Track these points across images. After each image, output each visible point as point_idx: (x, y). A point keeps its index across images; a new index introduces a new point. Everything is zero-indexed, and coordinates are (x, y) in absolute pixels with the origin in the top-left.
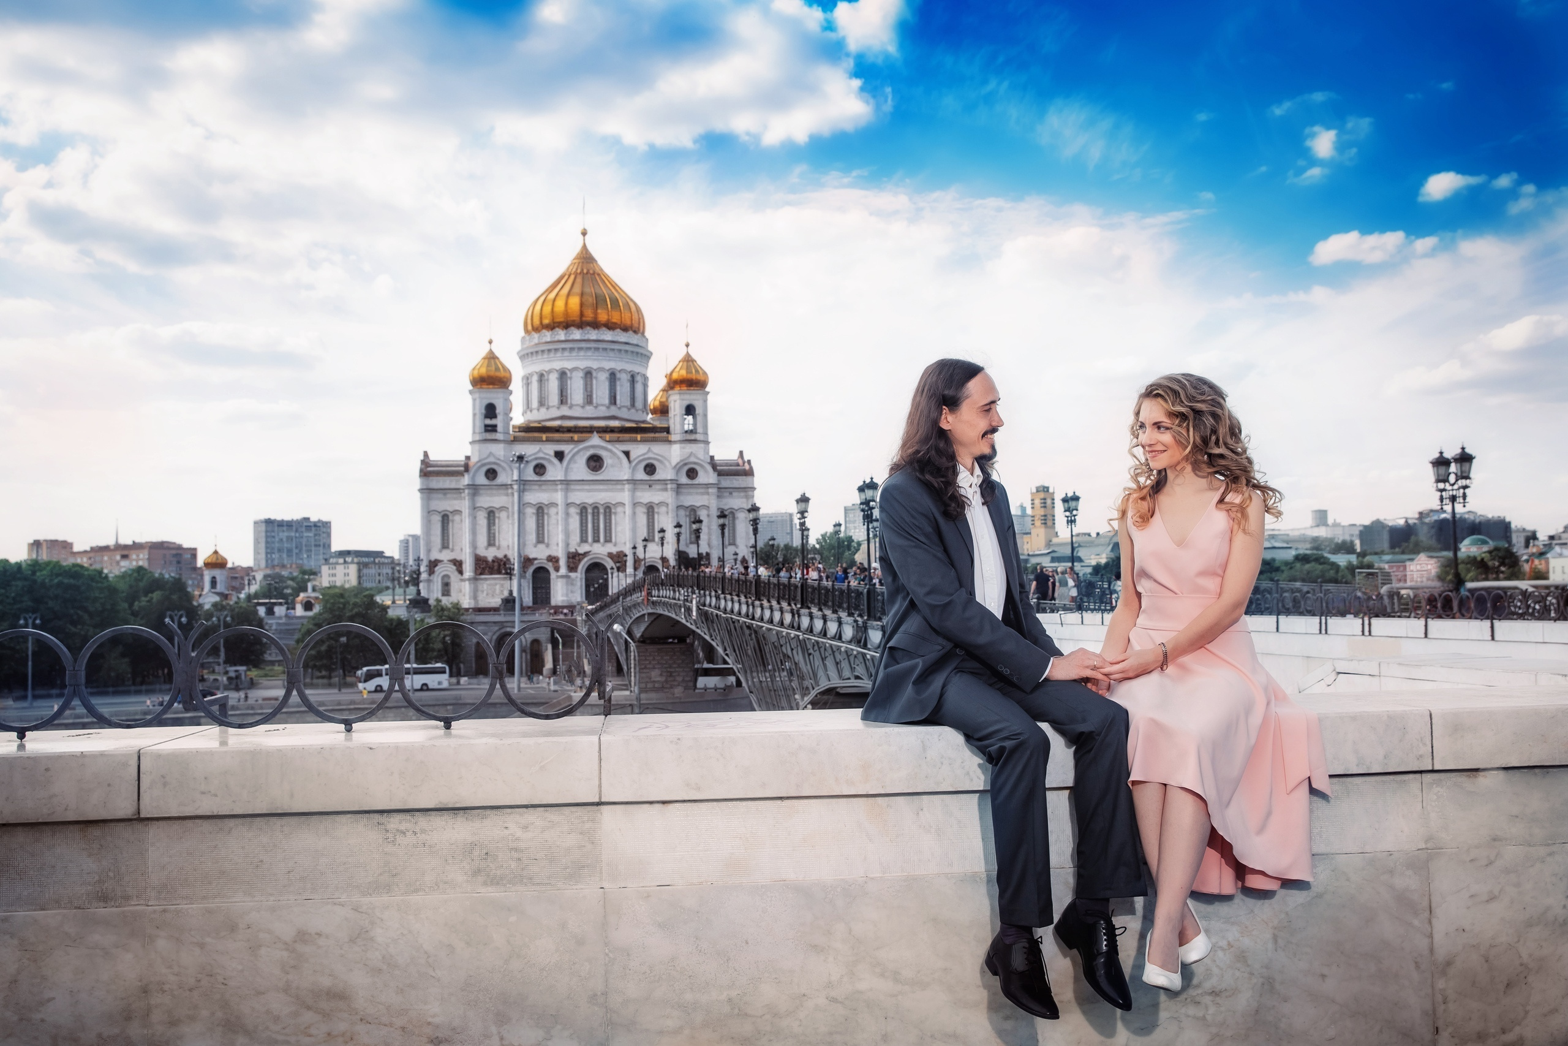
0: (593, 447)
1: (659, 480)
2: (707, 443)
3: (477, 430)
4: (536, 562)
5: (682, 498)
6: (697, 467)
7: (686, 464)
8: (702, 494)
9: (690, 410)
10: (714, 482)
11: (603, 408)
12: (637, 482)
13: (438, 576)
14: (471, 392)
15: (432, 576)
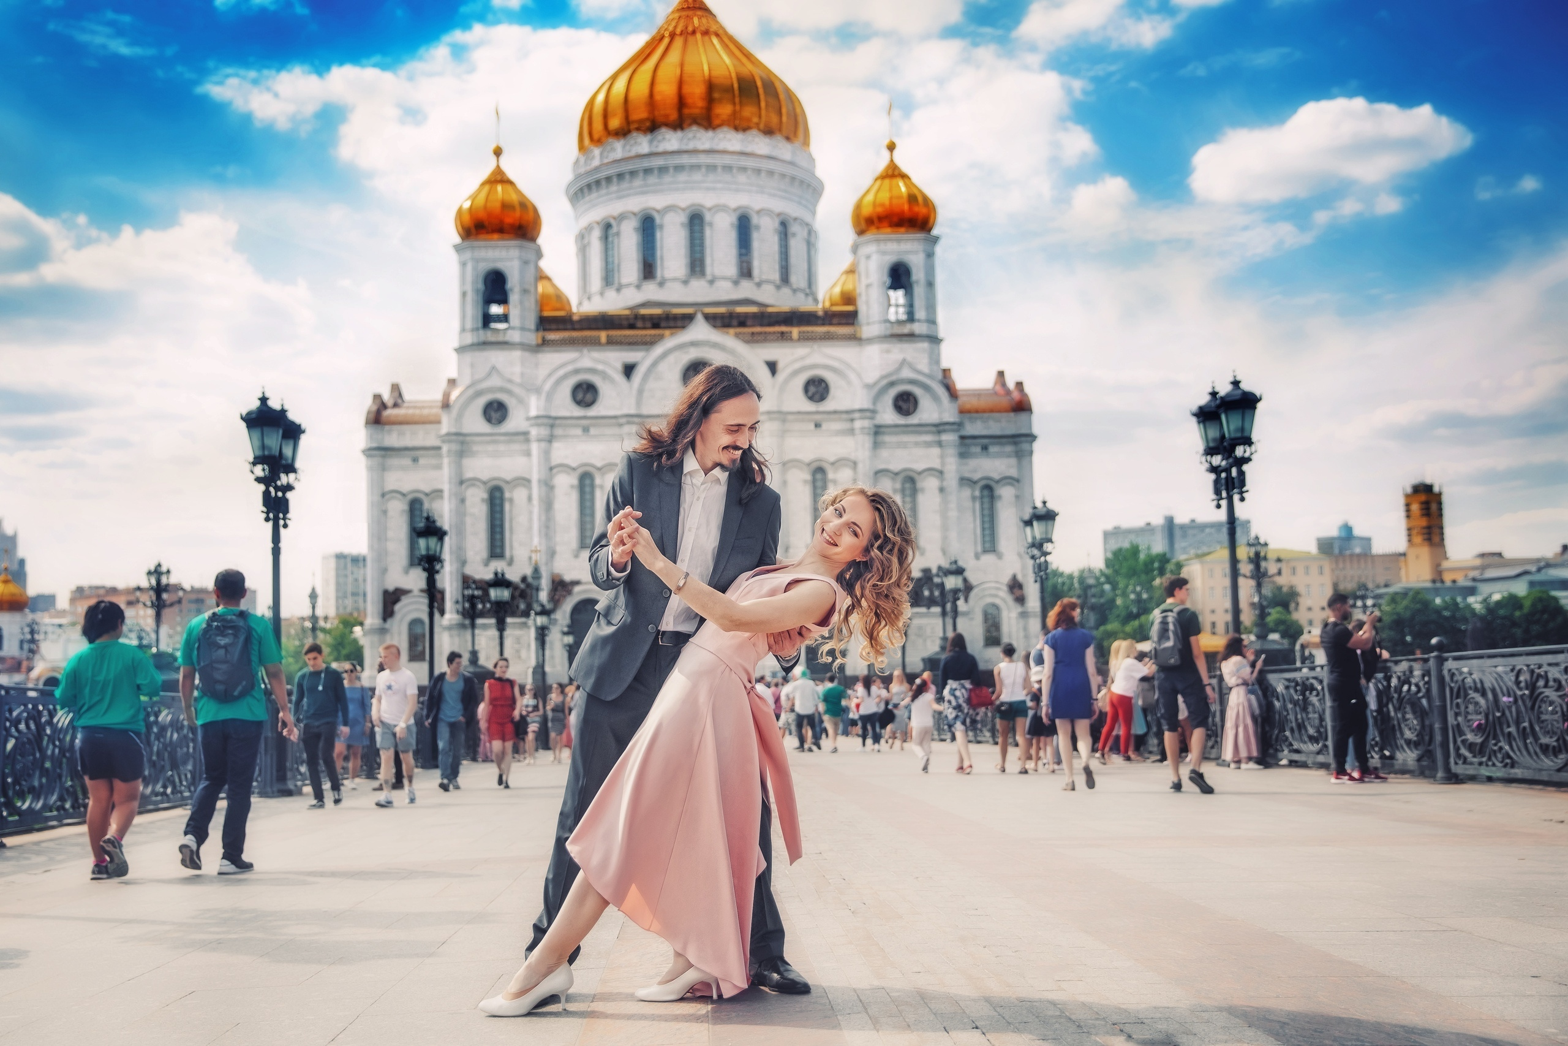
0: (694, 344)
1: (835, 412)
2: (934, 340)
3: (469, 325)
4: (577, 589)
5: (884, 453)
6: (917, 391)
7: (892, 384)
8: (928, 445)
9: (899, 276)
10: (951, 420)
11: (727, 285)
12: (790, 417)
13: (401, 620)
14: (458, 248)
15: (389, 621)
